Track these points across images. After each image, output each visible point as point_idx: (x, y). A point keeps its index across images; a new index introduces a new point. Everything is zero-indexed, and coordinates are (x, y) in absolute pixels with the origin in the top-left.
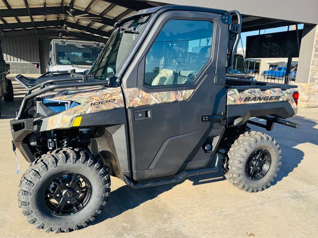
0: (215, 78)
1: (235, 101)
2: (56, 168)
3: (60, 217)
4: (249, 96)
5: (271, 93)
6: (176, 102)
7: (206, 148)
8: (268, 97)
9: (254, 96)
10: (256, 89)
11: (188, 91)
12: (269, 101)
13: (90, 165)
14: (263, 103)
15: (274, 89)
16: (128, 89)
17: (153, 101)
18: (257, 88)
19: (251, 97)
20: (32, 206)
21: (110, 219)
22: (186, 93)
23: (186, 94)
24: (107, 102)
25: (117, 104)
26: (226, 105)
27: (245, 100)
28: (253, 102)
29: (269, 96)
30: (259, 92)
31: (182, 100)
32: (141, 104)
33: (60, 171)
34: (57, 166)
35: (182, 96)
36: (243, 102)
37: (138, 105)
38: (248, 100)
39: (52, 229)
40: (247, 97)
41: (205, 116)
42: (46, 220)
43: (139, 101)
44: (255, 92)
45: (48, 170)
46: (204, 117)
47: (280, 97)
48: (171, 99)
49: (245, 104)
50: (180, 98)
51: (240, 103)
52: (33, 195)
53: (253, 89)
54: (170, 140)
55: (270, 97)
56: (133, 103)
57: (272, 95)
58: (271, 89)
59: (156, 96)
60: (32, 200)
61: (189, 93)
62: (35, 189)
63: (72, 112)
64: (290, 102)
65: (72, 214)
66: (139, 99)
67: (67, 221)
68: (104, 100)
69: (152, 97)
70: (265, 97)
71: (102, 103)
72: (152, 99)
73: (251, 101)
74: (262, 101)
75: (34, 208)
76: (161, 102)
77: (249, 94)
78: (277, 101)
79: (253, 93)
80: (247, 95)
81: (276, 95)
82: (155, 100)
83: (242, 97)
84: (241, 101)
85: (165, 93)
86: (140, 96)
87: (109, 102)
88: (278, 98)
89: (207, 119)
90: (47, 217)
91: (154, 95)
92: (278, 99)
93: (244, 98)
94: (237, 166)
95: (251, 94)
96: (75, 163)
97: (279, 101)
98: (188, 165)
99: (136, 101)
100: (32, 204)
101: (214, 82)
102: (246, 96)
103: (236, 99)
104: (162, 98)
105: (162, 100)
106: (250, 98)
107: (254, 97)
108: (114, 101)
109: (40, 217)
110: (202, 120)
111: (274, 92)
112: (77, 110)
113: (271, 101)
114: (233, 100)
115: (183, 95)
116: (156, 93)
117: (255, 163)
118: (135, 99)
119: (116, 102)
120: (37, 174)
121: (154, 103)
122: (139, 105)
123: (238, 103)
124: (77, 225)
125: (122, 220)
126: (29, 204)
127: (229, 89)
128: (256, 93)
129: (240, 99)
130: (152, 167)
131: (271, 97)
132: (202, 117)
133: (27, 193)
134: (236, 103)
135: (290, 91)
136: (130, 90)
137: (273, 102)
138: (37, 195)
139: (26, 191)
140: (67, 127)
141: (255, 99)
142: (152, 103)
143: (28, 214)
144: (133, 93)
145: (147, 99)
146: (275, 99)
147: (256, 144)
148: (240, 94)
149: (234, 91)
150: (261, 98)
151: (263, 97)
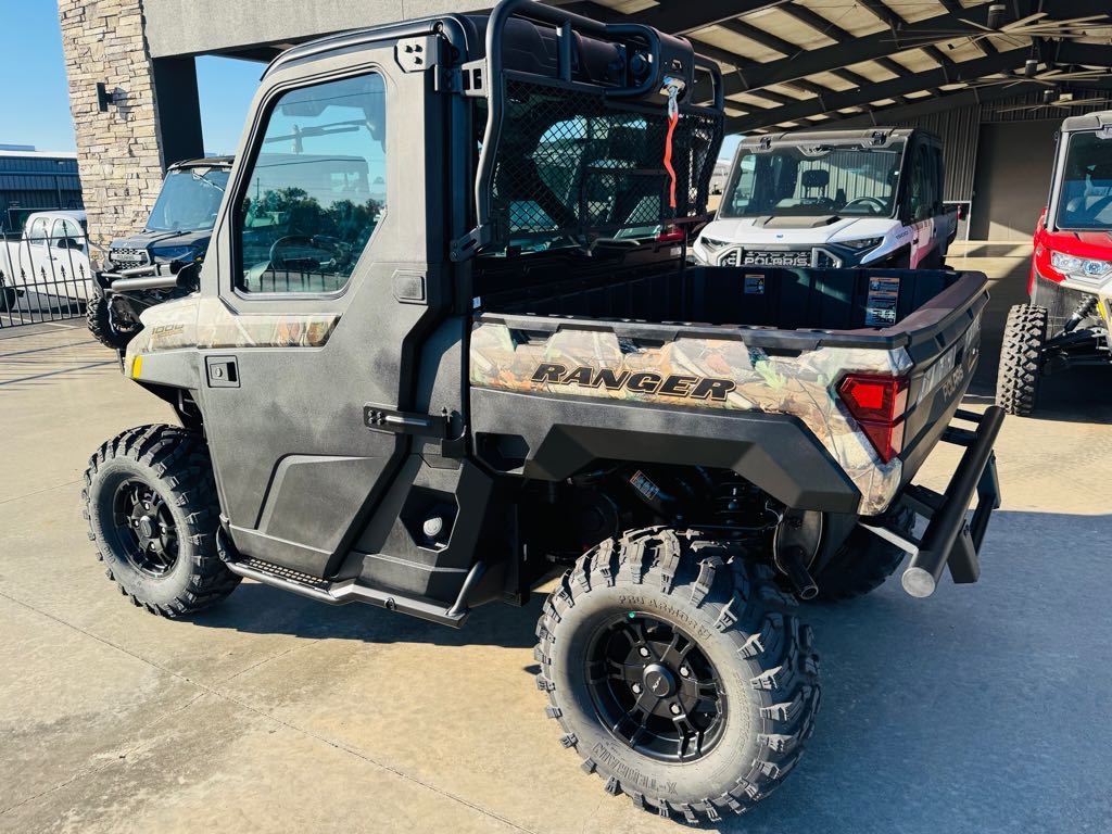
0: (392, 277)
1: (495, 372)
3: (138, 570)
4: (553, 359)
5: (674, 359)
6: (293, 345)
7: (426, 528)
8: (656, 378)
9: (579, 364)
10: (594, 333)
12: (658, 398)
13: (160, 475)
15: (698, 341)
17: (242, 337)
18: (600, 328)
19: (566, 365)
22: (316, 321)
23: (314, 326)
24: (172, 329)
25: (186, 334)
27: (538, 376)
28: (575, 389)
29: (659, 373)
30: (605, 350)
31: (306, 342)
32: (218, 341)
35: (304, 331)
36: (527, 383)
37: (213, 343)
38: (554, 378)
40: (549, 361)
41: (375, 411)
42: (114, 565)
43: (216, 332)
44: (585, 346)
45: (105, 459)
46: (370, 413)
47: (728, 385)
48: (279, 337)
49: (539, 394)
50: (300, 334)
51: (519, 383)
52: (92, 502)
53: (578, 334)
54: (290, 464)
55: (665, 379)
57: (678, 372)
58: (684, 340)
61: (323, 324)
62: (93, 493)
64: (807, 422)
65: (156, 575)
66: (216, 328)
67: (143, 587)
68: (170, 323)
69: (239, 325)
70: (640, 377)
71: (166, 330)
72: (239, 330)
73: (567, 381)
74: (623, 393)
76: (258, 341)
77: (558, 353)
78: (709, 401)
79: (574, 351)
80: (546, 357)
81: (704, 376)
82: (246, 334)
83: (527, 359)
84: (519, 377)
87: (176, 328)
88: (717, 388)
89: (379, 422)
90: (117, 560)
92: (720, 393)
93: (534, 368)
95: (568, 352)
96: (138, 461)
97: (729, 406)
98: (364, 563)
101: (393, 292)
102: (541, 361)
103: (499, 367)
104: (259, 331)
105: (259, 337)
106: (560, 369)
107: (580, 369)
108: (182, 327)
110: (367, 422)
111: (691, 356)
113: (674, 400)
114: (488, 367)
115: (308, 328)
119: (184, 328)
121: (243, 343)
123: (511, 381)
124: (159, 605)
127: (476, 324)
128: (592, 352)
129: (517, 368)
131: (674, 381)
132: (366, 410)
133: (86, 495)
134: (501, 382)
137: (685, 408)
138: (98, 506)
141: (584, 376)
142: (240, 341)
145: (230, 329)
146: (700, 392)
147: (611, 583)
148: (519, 347)
149: (493, 334)
150: (617, 375)
151: (625, 373)
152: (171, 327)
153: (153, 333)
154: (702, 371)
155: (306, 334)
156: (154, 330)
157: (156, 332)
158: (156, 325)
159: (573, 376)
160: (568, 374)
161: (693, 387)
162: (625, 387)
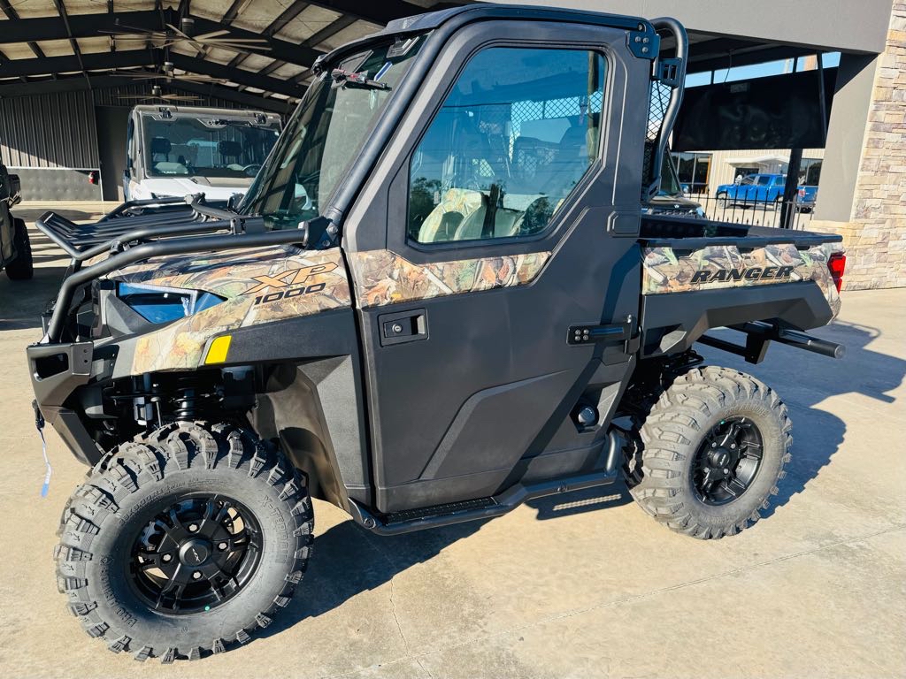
0: (609, 218)
1: (665, 282)
2: (162, 482)
3: (174, 617)
4: (704, 267)
5: (767, 258)
6: (498, 288)
7: (580, 417)
8: (759, 270)
9: (719, 268)
10: (724, 247)
11: (533, 257)
12: (760, 282)
13: (255, 473)
14: (745, 287)
15: (775, 246)
16: (360, 254)
17: (434, 288)
18: (727, 244)
19: (712, 270)
20: (97, 590)
22: (527, 261)
23: (526, 266)
24: (300, 293)
25: (330, 297)
26: (641, 295)
27: (694, 280)
28: (716, 285)
29: (761, 267)
30: (733, 257)
31: (515, 282)
32: (397, 297)
33: (173, 491)
34: (163, 477)
35: (514, 273)
36: (687, 287)
37: (389, 300)
38: (704, 280)
39: (154, 652)
41: (581, 329)
42: (135, 628)
43: (393, 289)
44: (721, 256)
45: (138, 488)
46: (577, 332)
47: (791, 268)
48: (484, 281)
49: (694, 292)
50: (508, 276)
51: (681, 287)
52: (97, 559)
53: (715, 248)
54: (479, 400)
55: (763, 270)
56: (376, 294)
57: (770, 265)
58: (768, 246)
59: (442, 272)
60: (95, 574)
61: (535, 263)
62: (103, 543)
63: (204, 323)
64: (819, 283)
65: (207, 608)
66: (393, 284)
67: (194, 630)
68: (294, 287)
69: (430, 276)
70: (752, 270)
71: (287, 296)
72: (430, 281)
73: (712, 280)
74: (742, 282)
75: (100, 595)
76: (455, 289)
77: (706, 263)
78: (783, 280)
79: (716, 259)
80: (699, 266)
81: (780, 265)
82: (439, 284)
83: (687, 270)
84: (682, 283)
85: (466, 263)
86: (396, 274)
87: (308, 292)
88: (786, 271)
89: (585, 338)
90: (139, 619)
91: (436, 272)
92: (787, 274)
93: (692, 275)
94: (669, 468)
95: (712, 261)
96: (214, 468)
97: (790, 280)
98: (529, 467)
99: (383, 288)
100: (96, 583)
101: (608, 229)
102: (696, 269)
103: (668, 278)
104: (458, 280)
105: (458, 285)
106: (708, 273)
107: (720, 271)
108: (321, 289)
109: (120, 619)
110: (572, 341)
111: (775, 254)
112: (216, 317)
113: (767, 281)
114: (660, 279)
115: (518, 269)
116: (440, 265)
117: (716, 457)
118: (381, 284)
119: (327, 291)
120: (109, 501)
121: (435, 293)
122: (392, 298)
123: (675, 287)
124: (222, 640)
125: (346, 622)
126: (87, 584)
127: (649, 249)
128: (725, 259)
129: (681, 277)
130: (429, 474)
131: (768, 270)
132: (573, 329)
133: (79, 553)
134: (669, 289)
135: (820, 250)
136: (367, 256)
137: (772, 285)
138: (109, 560)
139: (79, 547)
140: (189, 366)
141: (721, 276)
142: (430, 293)
143: (86, 611)
144: (375, 265)
145: (416, 282)
146: (779, 275)
147: (722, 405)
148: (680, 261)
149: (663, 255)
150: (740, 272)
151: (744, 270)
152: (298, 292)
153: (257, 303)
154: (778, 262)
155: (516, 275)
156: (258, 299)
157: (265, 300)
158: (264, 292)
159: (715, 277)
160: (713, 275)
161: (776, 272)
162: (743, 278)
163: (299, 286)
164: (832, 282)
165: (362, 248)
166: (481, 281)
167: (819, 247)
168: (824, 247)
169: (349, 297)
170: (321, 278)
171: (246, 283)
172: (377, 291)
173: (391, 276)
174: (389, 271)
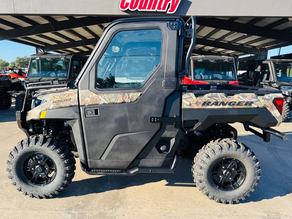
0: (163, 82)
1: (190, 105)
2: (28, 148)
3: (33, 185)
4: (208, 100)
5: (239, 98)
6: (124, 102)
7: (161, 148)
8: (235, 102)
9: (215, 101)
10: (218, 94)
11: (135, 94)
12: (236, 107)
13: (52, 149)
14: (229, 109)
15: (244, 94)
16: (81, 91)
17: (102, 101)
18: (220, 92)
19: (211, 101)
20: (13, 173)
21: (74, 196)
22: (133, 95)
23: (133, 96)
25: (72, 102)
26: (181, 109)
27: (203, 104)
28: (214, 107)
29: (236, 101)
30: (222, 97)
31: (129, 101)
32: (91, 103)
33: (31, 151)
34: (29, 146)
35: (129, 98)
36: (200, 107)
37: (88, 104)
38: (208, 105)
39: (27, 193)
40: (206, 101)
41: (154, 118)
42: (22, 185)
43: (89, 101)
44: (216, 96)
45: (23, 148)
46: (152, 119)
47: (252, 103)
48: (118, 100)
49: (204, 109)
50: (127, 99)
51: (197, 107)
52: (13, 164)
53: (214, 94)
54: (118, 137)
55: (237, 102)
56: (84, 102)
57: (240, 100)
58: (241, 94)
59: (105, 97)
60: (13, 169)
61: (136, 95)
62: (15, 161)
63: (40, 107)
64: (268, 109)
65: (42, 185)
66: (90, 99)
67: (37, 190)
68: (63, 99)
69: (101, 98)
70: (231, 102)
71: (61, 101)
72: (101, 99)
73: (211, 105)
74: (227, 106)
75: (14, 175)
76: (109, 102)
77: (209, 99)
78: (248, 106)
79: (214, 98)
80: (206, 100)
82: (104, 100)
83: (200, 101)
84: (198, 105)
85: (113, 94)
87: (66, 100)
89: (156, 121)
90: (24, 183)
91: (103, 96)
92: (250, 104)
93: (202, 103)
94: (198, 172)
95: (212, 98)
96: (42, 146)
97: (252, 107)
98: (140, 162)
99: (86, 100)
100: (13, 171)
101: (163, 86)
102: (204, 101)
103: (192, 103)
104: (110, 99)
105: (110, 101)
106: (210, 102)
108: (70, 100)
109: (19, 182)
110: (151, 121)
111: (243, 97)
112: (43, 106)
113: (240, 107)
114: (188, 103)
115: (130, 97)
116: (104, 95)
118: (86, 99)
119: (71, 100)
120: (16, 151)
121: (103, 103)
122: (89, 104)
123: (195, 107)
124: (44, 195)
126: (11, 171)
127: (184, 93)
128: (218, 98)
129: (197, 103)
130: (103, 158)
131: (239, 103)
132: (151, 118)
133: (9, 162)
134: (192, 107)
135: (269, 96)
136: (83, 91)
137: (242, 108)
138: (16, 166)
139: (10, 161)
140: (37, 118)
141: (216, 104)
142: (101, 103)
143: (11, 178)
144: (85, 94)
145: (96, 99)
146: (246, 105)
147: (221, 152)
148: (197, 98)
149: (189, 95)
150: (225, 103)
151: (227, 102)
152: (64, 100)
153: (53, 103)
154: (246, 100)
155: (129, 99)
156: (54, 102)
157: (55, 102)
158: (55, 100)
159: (213, 104)
160: (212, 103)
161: (244, 103)
162: (227, 105)
163: (64, 99)
164: (276, 109)
165: (82, 89)
166: (117, 100)
167: (268, 95)
168: (271, 95)
169: (78, 103)
170: (70, 97)
171: (51, 97)
172: (85, 101)
173: (89, 97)
174: (89, 96)
